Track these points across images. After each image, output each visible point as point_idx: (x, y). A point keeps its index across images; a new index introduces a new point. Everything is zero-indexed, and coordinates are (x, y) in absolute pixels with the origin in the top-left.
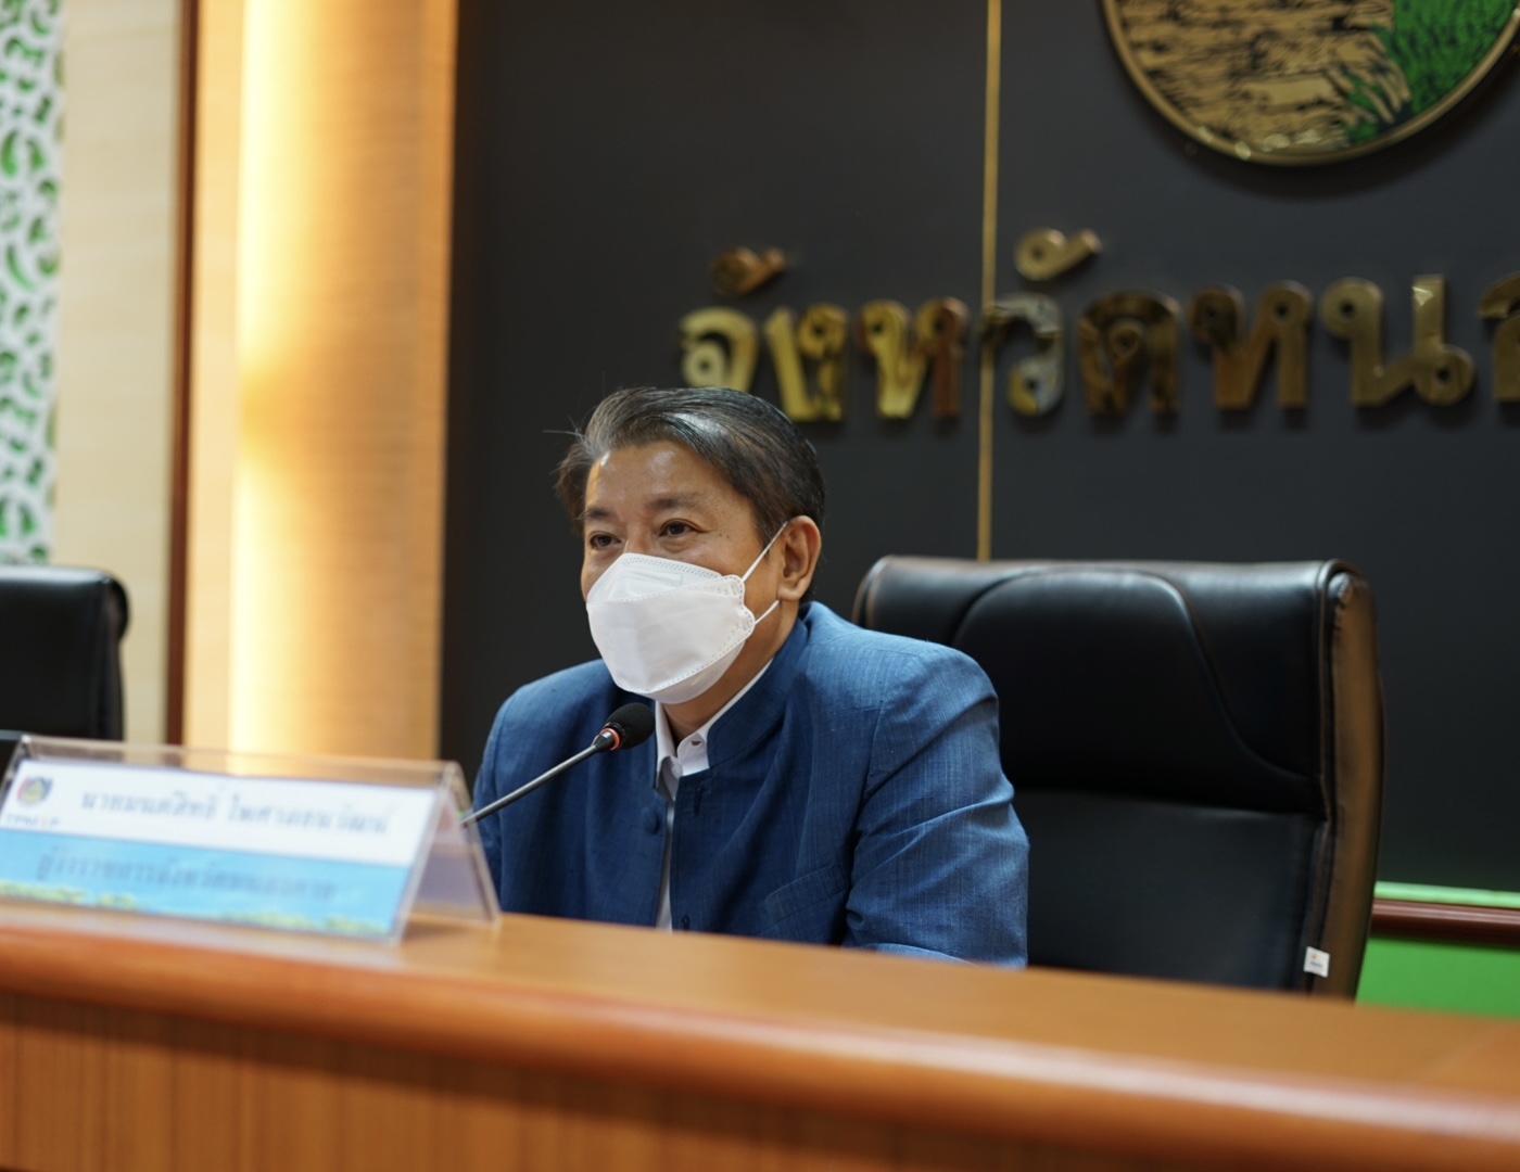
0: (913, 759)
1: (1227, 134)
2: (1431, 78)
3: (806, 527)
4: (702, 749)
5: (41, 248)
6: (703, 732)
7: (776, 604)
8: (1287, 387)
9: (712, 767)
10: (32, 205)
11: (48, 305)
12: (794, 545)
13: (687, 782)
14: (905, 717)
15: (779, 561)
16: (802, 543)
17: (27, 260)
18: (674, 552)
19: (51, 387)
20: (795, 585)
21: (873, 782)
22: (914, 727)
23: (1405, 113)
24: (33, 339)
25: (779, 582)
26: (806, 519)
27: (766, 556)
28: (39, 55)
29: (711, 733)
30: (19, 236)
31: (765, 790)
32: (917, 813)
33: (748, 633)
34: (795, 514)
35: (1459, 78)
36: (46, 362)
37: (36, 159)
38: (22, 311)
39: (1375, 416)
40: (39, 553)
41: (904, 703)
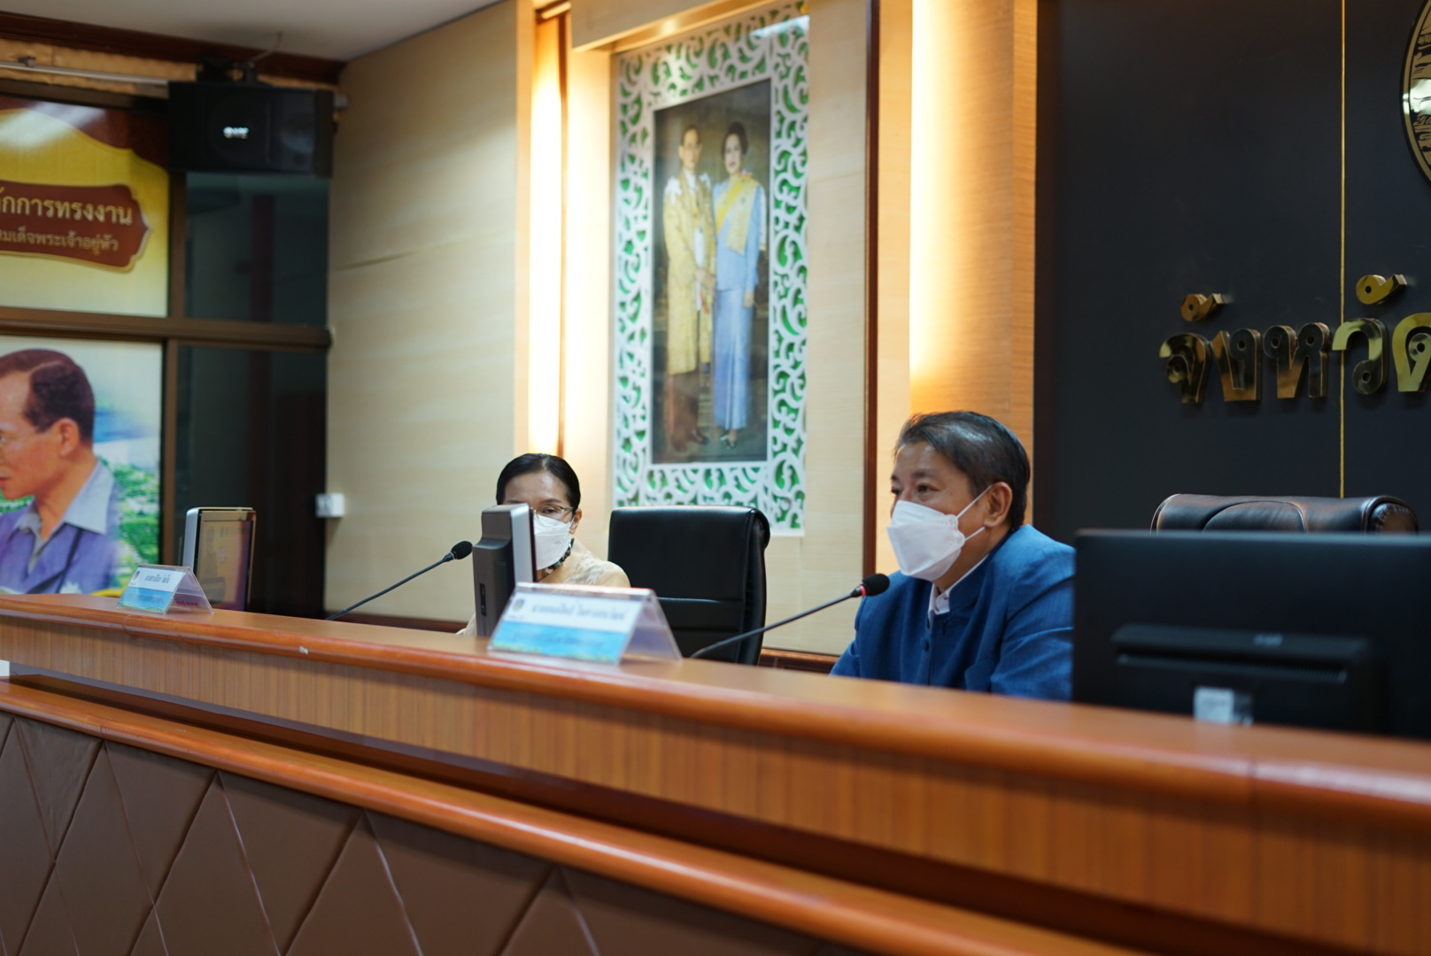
0: (1029, 604)
3: (1004, 489)
4: (947, 602)
5: (800, 308)
6: (947, 593)
7: (982, 529)
9: (951, 610)
10: (794, 282)
11: (804, 342)
12: (997, 498)
13: (937, 618)
14: (1028, 582)
15: (985, 505)
16: (1001, 497)
17: (793, 318)
18: (923, 501)
19: (806, 393)
20: (995, 519)
21: (1009, 615)
22: (1032, 587)
24: (796, 365)
25: (985, 517)
26: (1004, 485)
27: (976, 504)
28: (798, 188)
29: (952, 593)
30: (788, 302)
31: (971, 622)
32: (1026, 631)
33: (962, 544)
34: (996, 481)
36: (802, 377)
37: (796, 254)
38: (791, 347)
40: (801, 496)
41: (1028, 575)
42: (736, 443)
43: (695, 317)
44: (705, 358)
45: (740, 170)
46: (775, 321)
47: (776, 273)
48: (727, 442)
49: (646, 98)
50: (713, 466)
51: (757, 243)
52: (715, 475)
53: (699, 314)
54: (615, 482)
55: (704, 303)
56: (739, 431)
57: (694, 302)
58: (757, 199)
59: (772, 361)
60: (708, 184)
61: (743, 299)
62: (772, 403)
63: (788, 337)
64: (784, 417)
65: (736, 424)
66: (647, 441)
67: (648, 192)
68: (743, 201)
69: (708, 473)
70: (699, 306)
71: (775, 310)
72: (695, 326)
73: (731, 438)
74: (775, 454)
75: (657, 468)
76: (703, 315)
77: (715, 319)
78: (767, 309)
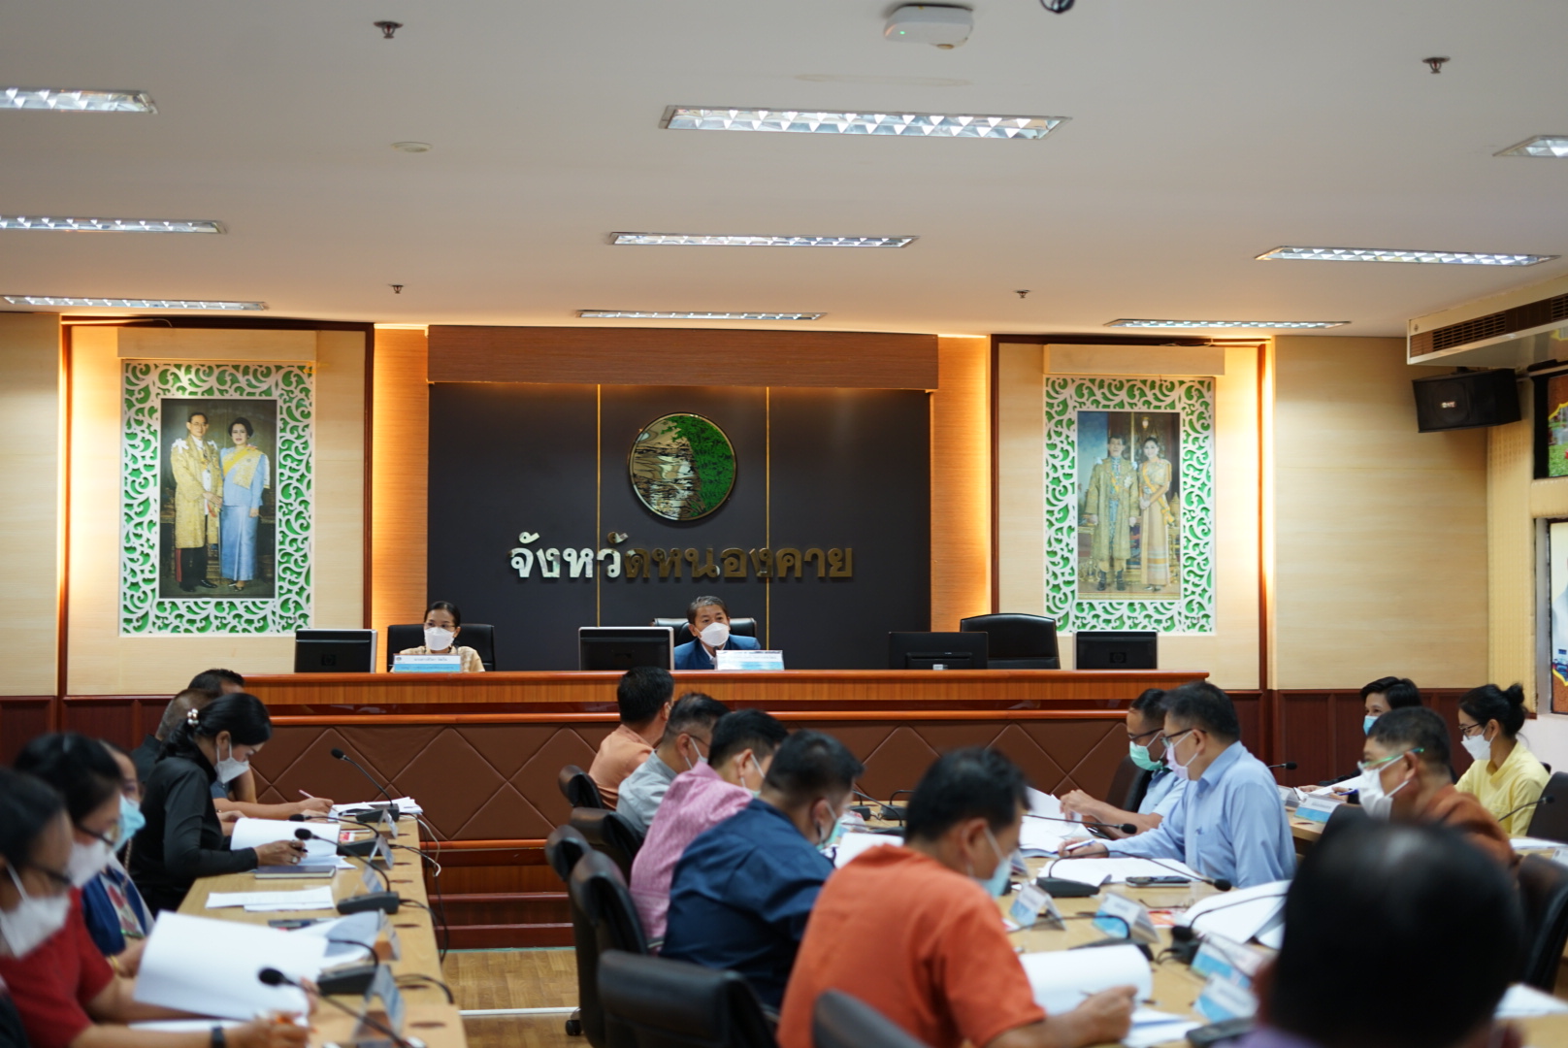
1: (662, 512)
2: (710, 503)
5: (301, 521)
8: (678, 573)
10: (297, 507)
11: (306, 539)
17: (296, 526)
19: (306, 565)
23: (704, 511)
24: (298, 550)
30: (292, 518)
35: (716, 504)
36: (305, 556)
38: (294, 540)
39: (696, 580)
40: (304, 616)
42: (243, 588)
43: (204, 518)
44: (213, 539)
45: (246, 444)
46: (280, 526)
47: (280, 501)
48: (236, 587)
49: (154, 390)
50: (225, 600)
51: (262, 483)
52: (226, 606)
53: (206, 517)
54: (122, 607)
55: (211, 511)
56: (245, 582)
57: (203, 510)
58: (261, 461)
59: (278, 547)
60: (215, 446)
61: (249, 512)
62: (279, 570)
63: (292, 536)
64: (288, 575)
65: (243, 577)
66: (156, 585)
67: (156, 443)
68: (249, 460)
69: (219, 604)
70: (207, 512)
71: (280, 520)
72: (204, 523)
73: (239, 585)
74: (281, 595)
75: (166, 600)
76: (210, 518)
77: (221, 521)
78: (274, 519)
